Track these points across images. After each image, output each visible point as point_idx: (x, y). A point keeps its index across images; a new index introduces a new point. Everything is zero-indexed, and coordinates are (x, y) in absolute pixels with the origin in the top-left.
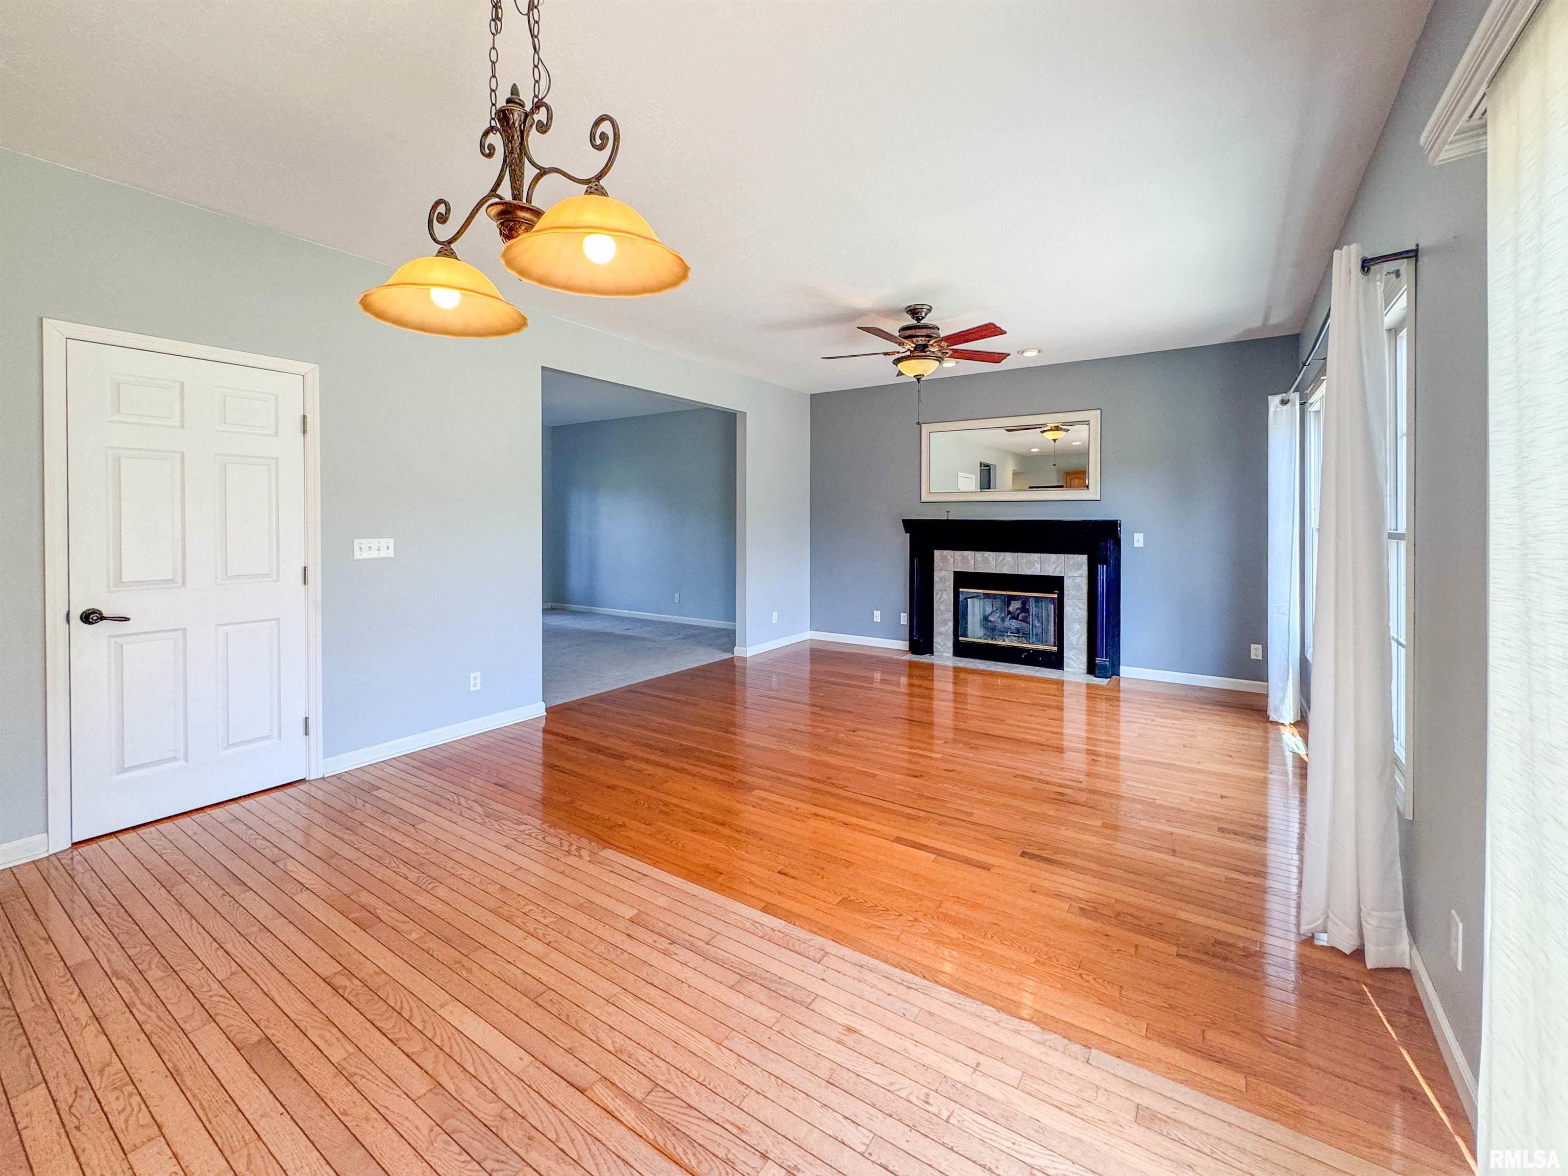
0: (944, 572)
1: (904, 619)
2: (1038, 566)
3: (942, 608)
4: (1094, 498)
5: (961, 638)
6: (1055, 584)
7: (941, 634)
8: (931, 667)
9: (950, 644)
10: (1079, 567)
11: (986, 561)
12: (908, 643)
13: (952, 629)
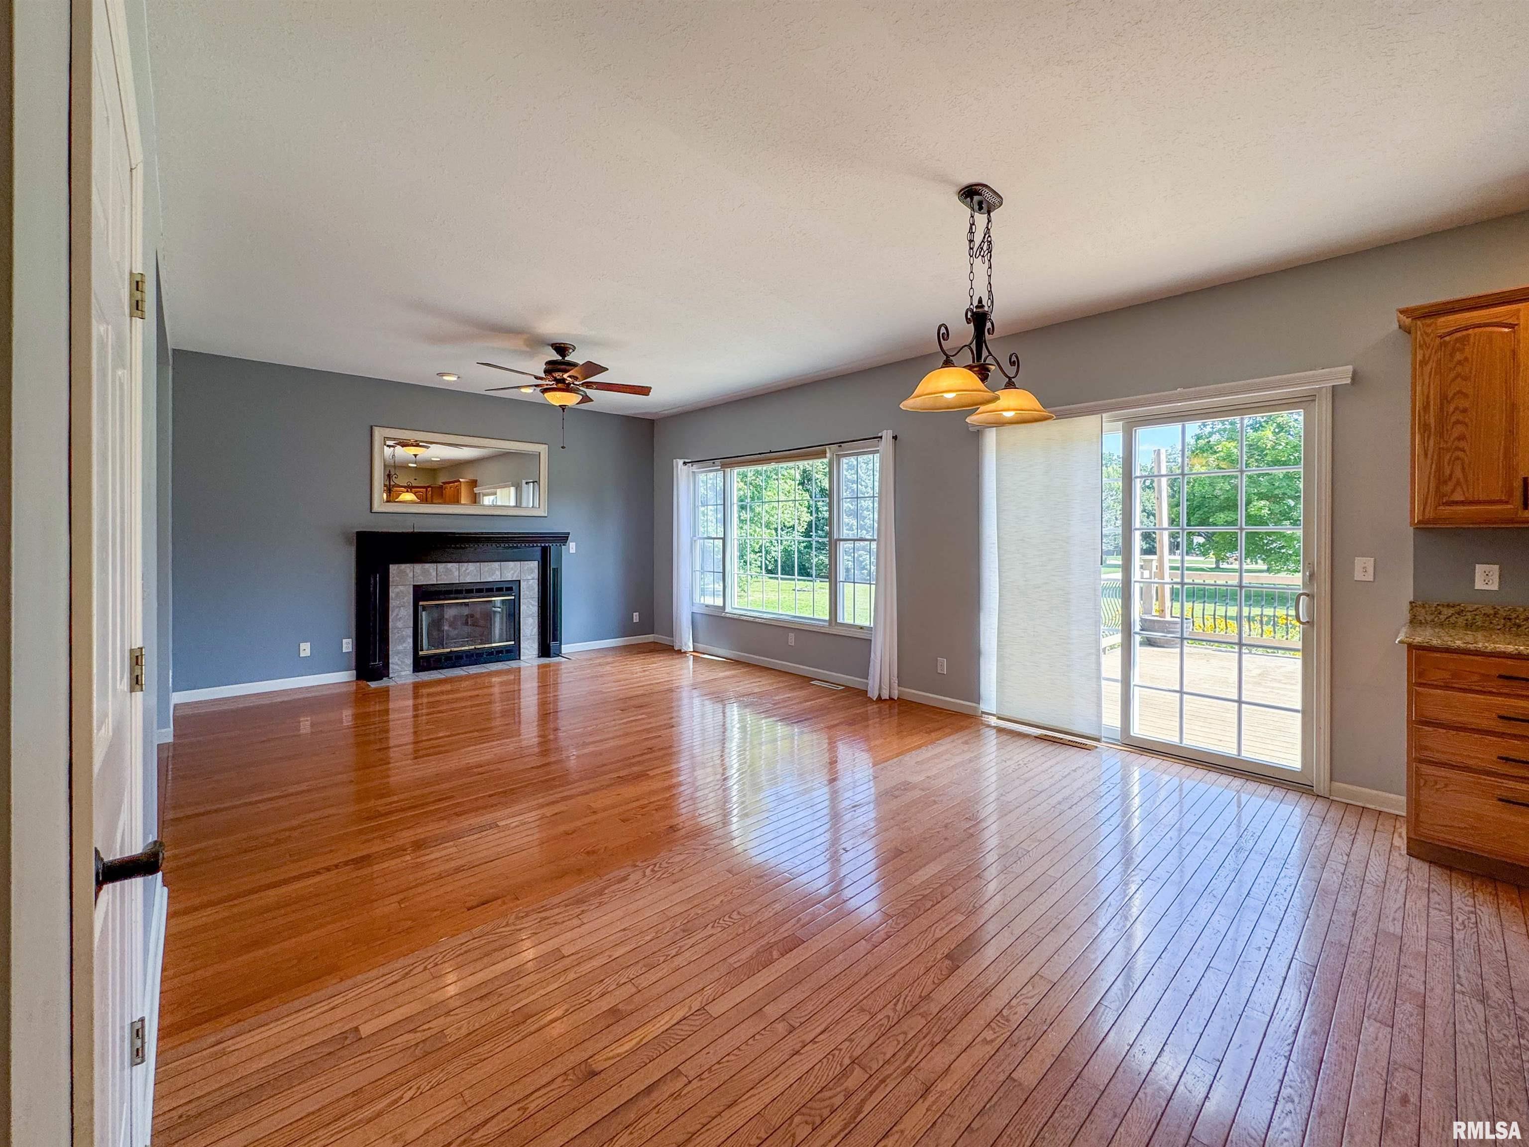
0: (401, 588)
1: (348, 645)
2: (498, 573)
3: (400, 624)
4: (543, 515)
5: (421, 653)
6: (510, 588)
7: (398, 653)
8: (386, 691)
9: (409, 661)
10: (532, 571)
11: (448, 571)
12: (355, 672)
13: (411, 645)
